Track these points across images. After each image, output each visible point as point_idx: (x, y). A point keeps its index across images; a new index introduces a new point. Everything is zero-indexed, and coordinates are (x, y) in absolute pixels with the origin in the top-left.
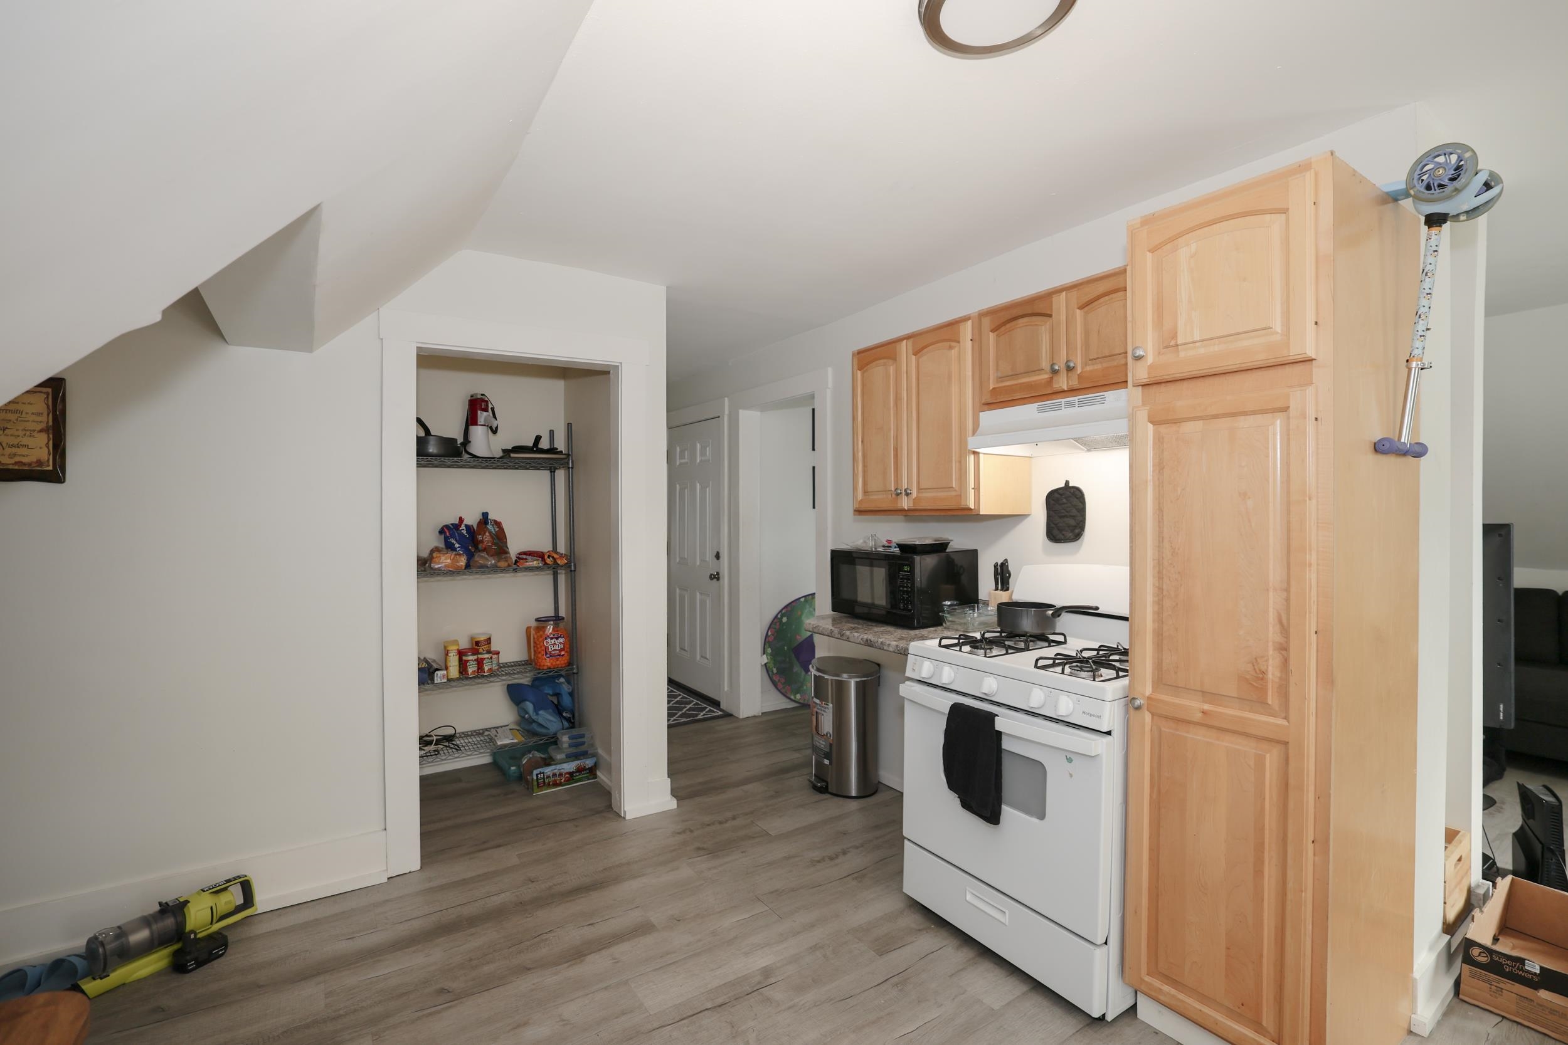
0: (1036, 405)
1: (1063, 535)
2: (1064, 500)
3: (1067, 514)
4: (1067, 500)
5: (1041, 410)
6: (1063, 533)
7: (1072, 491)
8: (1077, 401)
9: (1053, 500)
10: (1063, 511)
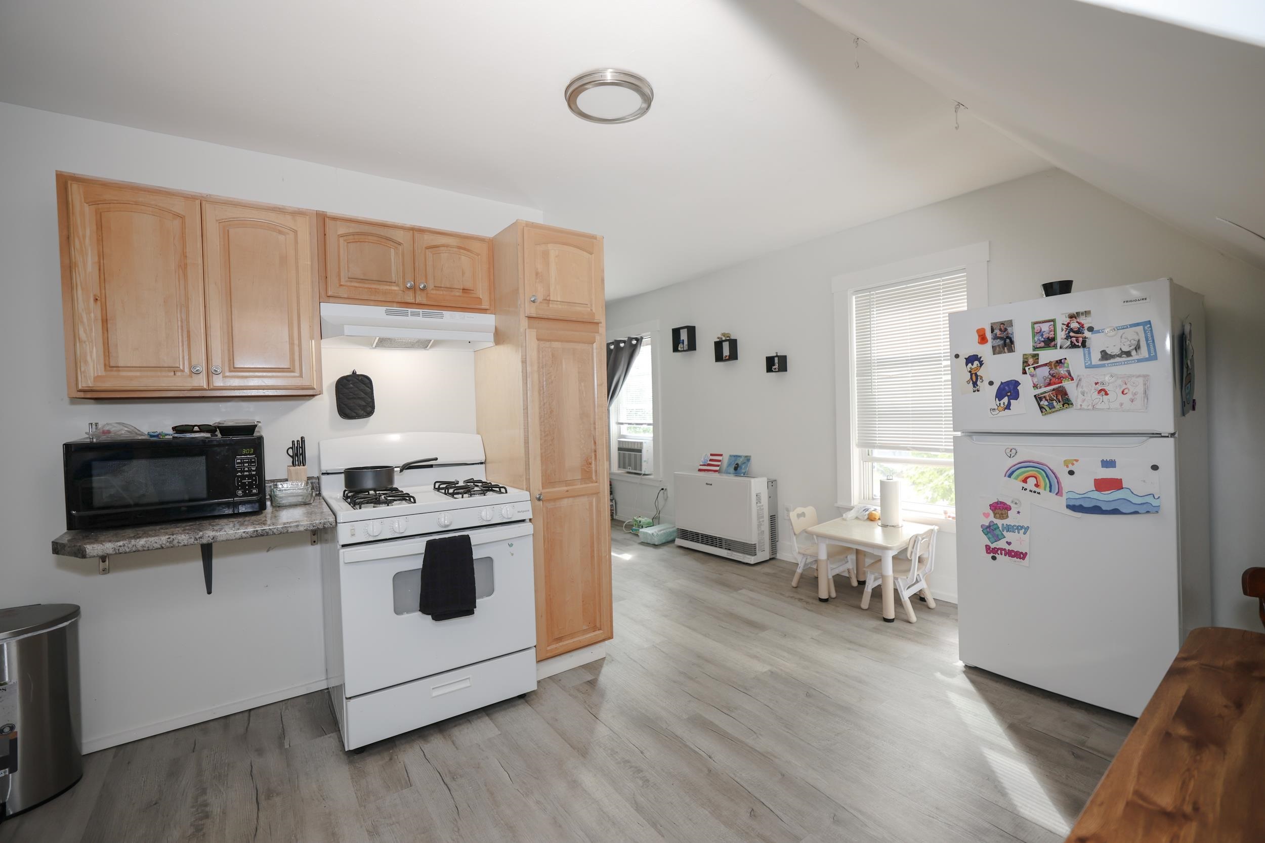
0: (385, 308)
1: (355, 413)
2: (351, 385)
3: (355, 396)
4: (354, 385)
5: (388, 313)
6: (356, 411)
7: (360, 378)
8: (421, 313)
9: (341, 385)
10: (351, 394)
